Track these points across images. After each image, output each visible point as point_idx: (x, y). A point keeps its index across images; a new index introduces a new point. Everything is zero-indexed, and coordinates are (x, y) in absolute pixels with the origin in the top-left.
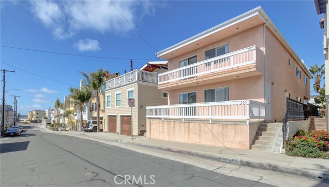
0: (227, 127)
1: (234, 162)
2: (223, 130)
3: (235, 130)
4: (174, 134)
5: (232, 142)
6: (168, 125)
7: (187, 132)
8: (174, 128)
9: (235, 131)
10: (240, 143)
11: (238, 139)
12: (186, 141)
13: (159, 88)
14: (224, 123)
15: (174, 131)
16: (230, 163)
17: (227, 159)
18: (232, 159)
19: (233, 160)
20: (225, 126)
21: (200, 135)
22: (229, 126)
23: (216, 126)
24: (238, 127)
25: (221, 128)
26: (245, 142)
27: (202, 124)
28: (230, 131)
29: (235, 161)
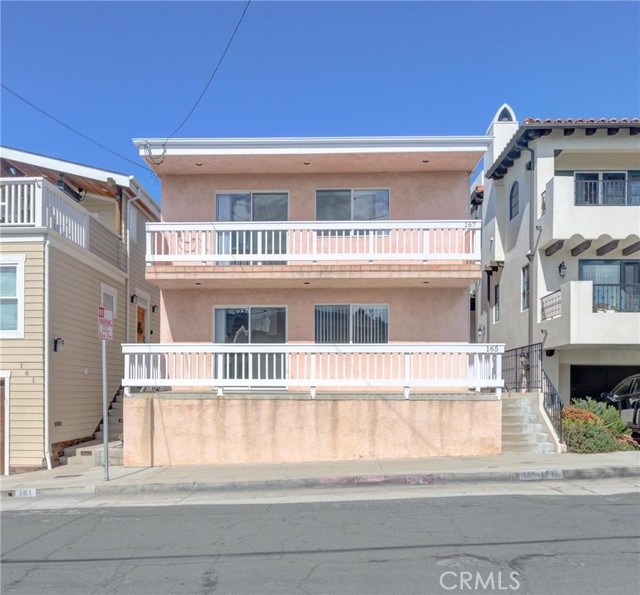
0: (451, 407)
1: (550, 477)
2: (441, 415)
3: (471, 413)
4: (274, 440)
5: (465, 443)
6: (246, 412)
7: (327, 428)
8: (274, 419)
9: (471, 415)
10: (482, 441)
11: (479, 432)
12: (326, 456)
13: (148, 276)
14: (444, 398)
15: (273, 429)
16: (542, 480)
17: (533, 474)
18: (544, 471)
19: (547, 473)
20: (448, 405)
21: (373, 433)
22: (456, 405)
23: (422, 407)
24: (478, 405)
25: (435, 411)
26: (494, 439)
27: (380, 403)
28: (460, 416)
29: (553, 473)
